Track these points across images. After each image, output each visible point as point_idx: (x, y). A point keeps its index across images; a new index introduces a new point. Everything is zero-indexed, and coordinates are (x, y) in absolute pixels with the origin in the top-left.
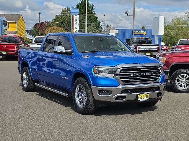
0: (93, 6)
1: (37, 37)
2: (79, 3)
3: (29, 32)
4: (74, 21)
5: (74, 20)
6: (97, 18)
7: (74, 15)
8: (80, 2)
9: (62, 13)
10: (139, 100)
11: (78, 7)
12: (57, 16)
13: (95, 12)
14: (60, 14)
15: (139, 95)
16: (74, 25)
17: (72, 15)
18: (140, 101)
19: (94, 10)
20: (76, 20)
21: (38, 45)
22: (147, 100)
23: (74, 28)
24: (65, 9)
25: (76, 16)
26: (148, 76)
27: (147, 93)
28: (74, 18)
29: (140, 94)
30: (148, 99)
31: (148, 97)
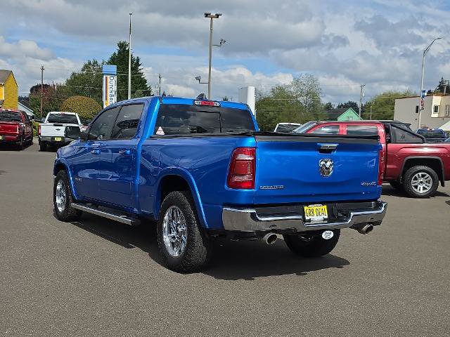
0: (138, 60)
1: (52, 113)
2: (115, 54)
3: (23, 101)
4: (109, 87)
5: (109, 84)
6: (145, 81)
7: (109, 76)
8: (117, 52)
9: (83, 70)
11: (113, 61)
12: (74, 74)
13: (142, 71)
14: (80, 72)
16: (109, 93)
17: (105, 76)
19: (139, 68)
20: (110, 85)
21: (55, 125)
23: (109, 97)
24: (90, 63)
25: (112, 78)
28: (109, 80)
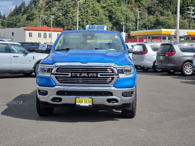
10: (77, 104)
15: (77, 99)
18: (79, 105)
22: (89, 105)
26: (91, 77)
27: (90, 98)
29: (79, 98)
30: (91, 104)
31: (91, 103)
